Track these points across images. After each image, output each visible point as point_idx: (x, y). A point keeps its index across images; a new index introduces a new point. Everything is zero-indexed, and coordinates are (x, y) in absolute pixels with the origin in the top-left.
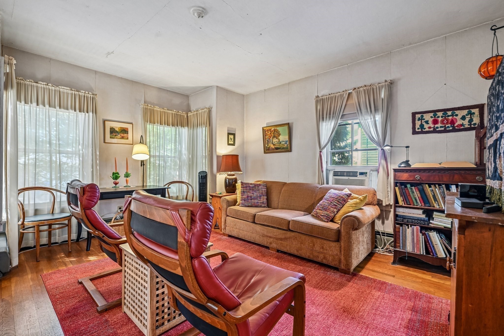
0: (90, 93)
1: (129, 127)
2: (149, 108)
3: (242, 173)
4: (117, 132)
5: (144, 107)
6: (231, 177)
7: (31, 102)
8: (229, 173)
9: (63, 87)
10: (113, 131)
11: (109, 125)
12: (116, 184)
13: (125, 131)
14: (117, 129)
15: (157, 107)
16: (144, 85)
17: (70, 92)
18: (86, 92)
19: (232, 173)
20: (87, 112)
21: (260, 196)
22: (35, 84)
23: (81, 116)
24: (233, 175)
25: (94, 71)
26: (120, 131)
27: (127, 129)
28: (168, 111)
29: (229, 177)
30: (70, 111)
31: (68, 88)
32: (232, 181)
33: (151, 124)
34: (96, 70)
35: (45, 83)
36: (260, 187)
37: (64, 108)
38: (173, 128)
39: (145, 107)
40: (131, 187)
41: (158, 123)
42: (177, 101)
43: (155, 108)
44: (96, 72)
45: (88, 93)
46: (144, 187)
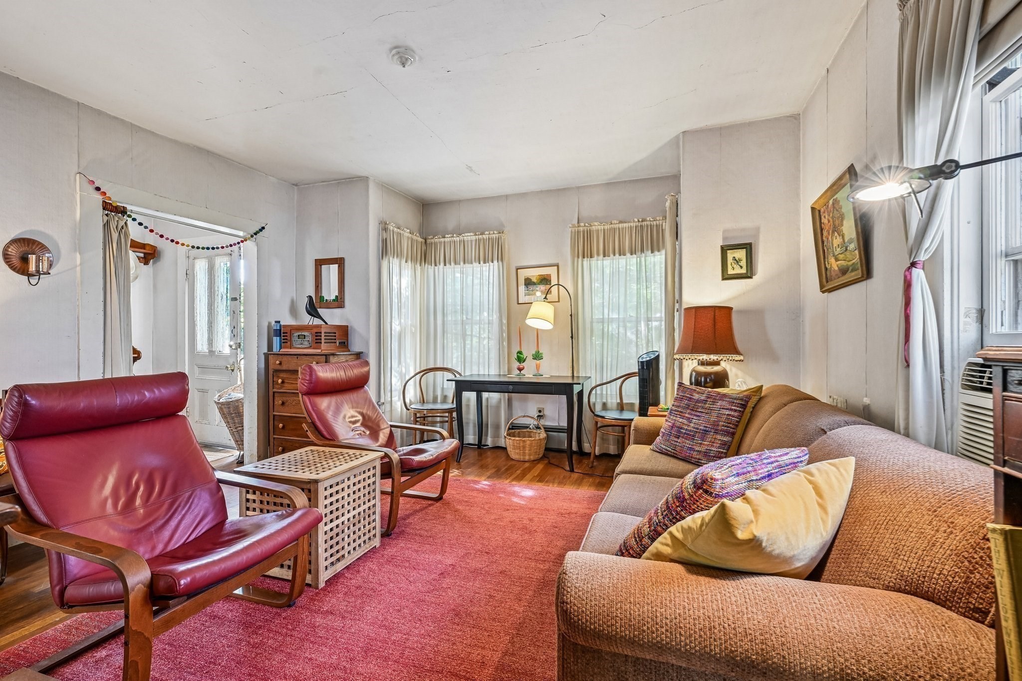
0: (495, 232)
1: (552, 271)
2: (581, 229)
3: (742, 358)
4: (534, 284)
5: (573, 231)
6: (709, 369)
7: (440, 264)
8: (705, 357)
9: (466, 234)
10: (528, 282)
11: (524, 274)
12: (520, 369)
13: (545, 280)
14: (534, 280)
15: (596, 224)
16: (578, 188)
17: (474, 238)
18: (492, 232)
19: (713, 357)
20: (493, 262)
21: (705, 432)
22: (442, 240)
23: (485, 267)
24: (717, 363)
25: (504, 196)
26: (538, 282)
27: (549, 276)
28: (621, 225)
29: (702, 369)
30: (474, 263)
31: (472, 234)
32: (706, 379)
33: (586, 259)
34: (508, 194)
35: (450, 235)
36: (720, 403)
37: (468, 263)
38: (633, 260)
39: (575, 230)
40: (544, 376)
41: (598, 255)
42: (647, 196)
43: (593, 227)
44: (507, 197)
45: (494, 233)
46: (575, 378)
